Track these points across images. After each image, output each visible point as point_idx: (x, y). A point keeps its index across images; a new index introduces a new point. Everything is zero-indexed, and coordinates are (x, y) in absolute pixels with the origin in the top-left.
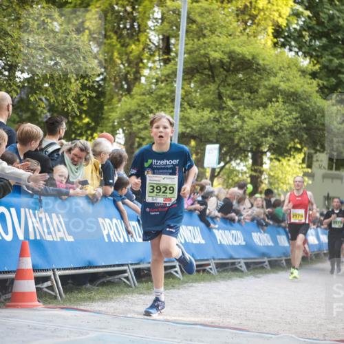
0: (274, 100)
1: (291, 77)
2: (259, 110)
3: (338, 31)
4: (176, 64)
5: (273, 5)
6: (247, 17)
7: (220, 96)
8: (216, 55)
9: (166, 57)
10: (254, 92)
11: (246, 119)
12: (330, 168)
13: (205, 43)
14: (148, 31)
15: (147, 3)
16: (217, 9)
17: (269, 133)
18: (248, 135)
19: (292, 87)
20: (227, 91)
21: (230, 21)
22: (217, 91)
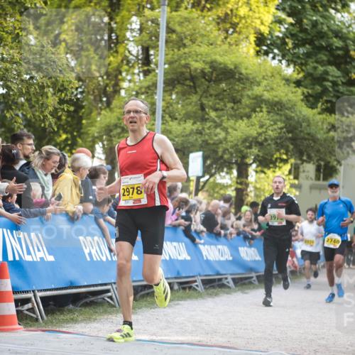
0: (258, 109)
1: (275, 86)
2: (243, 120)
3: (322, 38)
4: (156, 75)
5: (254, 12)
6: (228, 26)
7: (203, 108)
8: (197, 65)
9: (146, 68)
10: (238, 102)
11: (230, 130)
12: (318, 178)
13: (185, 53)
14: (126, 42)
15: (124, 13)
16: (197, 18)
17: (253, 144)
18: (232, 147)
19: (276, 97)
20: (209, 102)
21: (211, 29)
22: (199, 102)
